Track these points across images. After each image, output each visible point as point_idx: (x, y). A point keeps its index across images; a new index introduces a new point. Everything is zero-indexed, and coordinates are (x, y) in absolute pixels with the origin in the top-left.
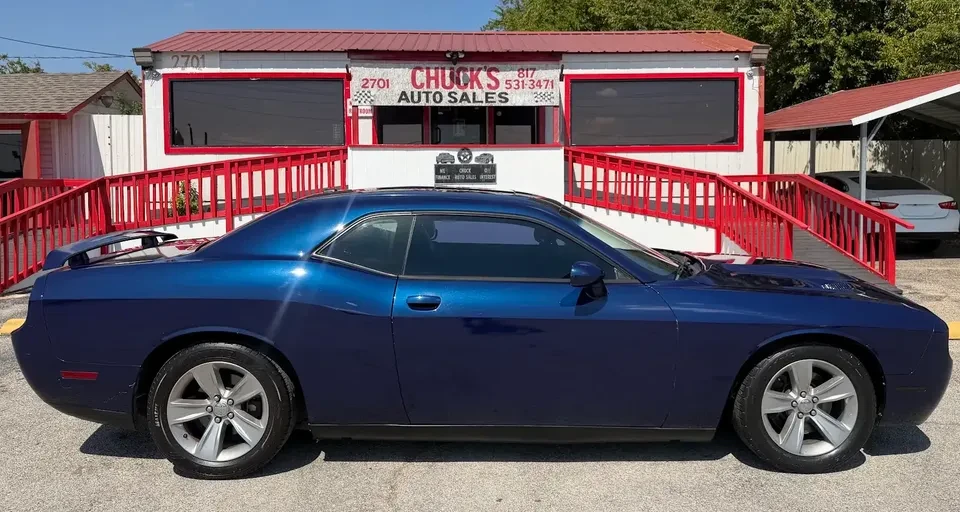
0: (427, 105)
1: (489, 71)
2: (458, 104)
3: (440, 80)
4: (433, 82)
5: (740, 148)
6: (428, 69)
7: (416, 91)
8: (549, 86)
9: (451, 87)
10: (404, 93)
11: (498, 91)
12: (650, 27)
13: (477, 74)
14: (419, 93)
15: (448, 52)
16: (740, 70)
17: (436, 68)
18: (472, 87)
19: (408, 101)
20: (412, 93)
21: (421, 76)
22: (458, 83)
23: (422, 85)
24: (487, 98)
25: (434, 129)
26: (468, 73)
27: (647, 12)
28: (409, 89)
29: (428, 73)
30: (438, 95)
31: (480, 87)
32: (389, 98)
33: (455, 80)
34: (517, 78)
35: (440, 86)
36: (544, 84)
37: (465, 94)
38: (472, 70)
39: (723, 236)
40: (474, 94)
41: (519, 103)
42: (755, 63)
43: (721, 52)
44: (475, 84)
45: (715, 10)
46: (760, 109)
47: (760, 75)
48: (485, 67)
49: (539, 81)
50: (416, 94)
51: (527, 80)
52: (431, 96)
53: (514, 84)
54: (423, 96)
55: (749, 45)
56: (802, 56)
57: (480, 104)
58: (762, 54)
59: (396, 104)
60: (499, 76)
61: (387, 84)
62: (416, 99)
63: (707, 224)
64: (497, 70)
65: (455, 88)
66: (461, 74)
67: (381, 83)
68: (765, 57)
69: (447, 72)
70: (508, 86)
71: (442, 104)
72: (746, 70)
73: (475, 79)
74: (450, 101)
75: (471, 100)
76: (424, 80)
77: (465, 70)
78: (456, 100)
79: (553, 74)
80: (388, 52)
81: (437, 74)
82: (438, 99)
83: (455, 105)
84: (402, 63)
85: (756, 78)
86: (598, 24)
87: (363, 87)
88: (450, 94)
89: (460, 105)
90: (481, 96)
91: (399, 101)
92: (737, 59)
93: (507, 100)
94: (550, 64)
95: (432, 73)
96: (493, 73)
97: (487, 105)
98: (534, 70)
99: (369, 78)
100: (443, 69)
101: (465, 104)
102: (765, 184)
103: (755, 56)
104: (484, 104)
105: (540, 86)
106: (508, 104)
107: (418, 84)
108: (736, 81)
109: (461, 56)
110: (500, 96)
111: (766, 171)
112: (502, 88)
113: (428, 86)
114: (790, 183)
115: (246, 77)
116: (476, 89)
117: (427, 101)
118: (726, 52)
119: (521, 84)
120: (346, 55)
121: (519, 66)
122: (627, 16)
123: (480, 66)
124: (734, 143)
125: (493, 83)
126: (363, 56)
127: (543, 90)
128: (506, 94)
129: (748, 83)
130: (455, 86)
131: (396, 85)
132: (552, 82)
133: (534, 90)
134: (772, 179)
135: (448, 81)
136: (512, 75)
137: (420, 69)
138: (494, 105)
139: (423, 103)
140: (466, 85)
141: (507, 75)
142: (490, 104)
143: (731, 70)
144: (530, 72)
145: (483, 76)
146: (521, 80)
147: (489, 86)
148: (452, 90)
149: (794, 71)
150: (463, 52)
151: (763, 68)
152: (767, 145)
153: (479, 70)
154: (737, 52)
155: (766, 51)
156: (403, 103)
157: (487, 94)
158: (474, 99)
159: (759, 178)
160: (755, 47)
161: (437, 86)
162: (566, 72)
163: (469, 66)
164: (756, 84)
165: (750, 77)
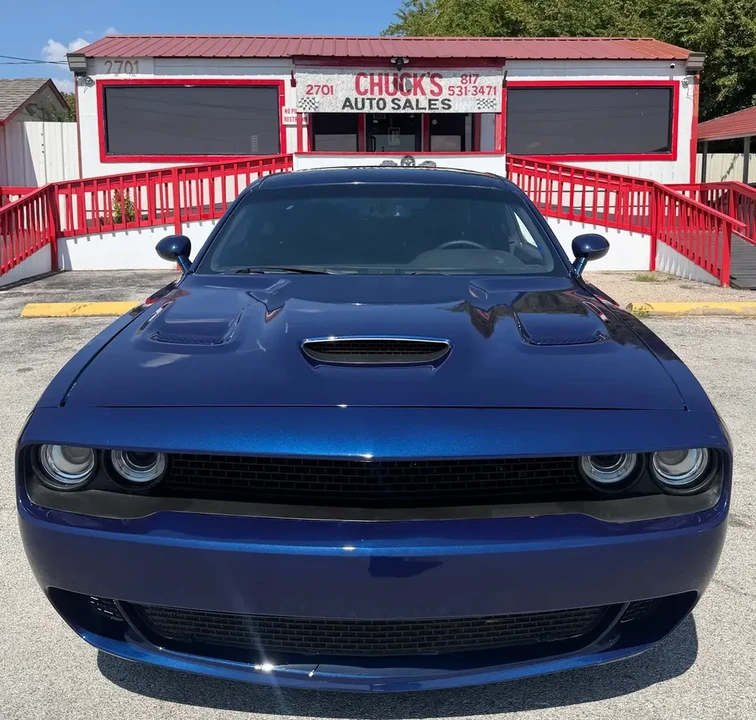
0: (371, 111)
1: (433, 77)
2: (401, 111)
3: (384, 86)
4: (376, 88)
5: (674, 157)
6: (372, 75)
7: (360, 98)
8: (492, 92)
9: (394, 94)
10: (348, 100)
11: (441, 98)
12: (573, 34)
13: (420, 81)
14: (363, 99)
15: (393, 57)
16: (675, 78)
17: (380, 75)
18: (415, 94)
19: (352, 108)
20: (356, 99)
21: (365, 82)
22: (402, 90)
23: (366, 92)
24: (430, 104)
25: (370, 138)
26: (412, 80)
27: (568, 17)
28: (353, 95)
29: (372, 80)
30: (381, 102)
31: (423, 93)
32: (331, 105)
33: (398, 86)
34: (460, 84)
35: (384, 93)
36: (486, 90)
37: (408, 101)
38: (415, 76)
39: (659, 242)
40: (417, 100)
41: (462, 110)
42: (691, 71)
43: (657, 59)
44: (418, 91)
45: (641, 16)
46: (694, 117)
47: (695, 83)
48: (429, 73)
49: (482, 87)
50: (360, 100)
51: (470, 87)
52: (374, 102)
53: (457, 90)
54: (367, 103)
55: (684, 53)
56: (730, 65)
57: (423, 111)
58: (698, 62)
59: (339, 110)
60: (443, 82)
61: (331, 90)
62: (360, 106)
63: (643, 231)
64: (440, 77)
65: (399, 95)
66: (405, 81)
67: (326, 90)
68: (701, 65)
69: (391, 78)
70: (451, 93)
71: (386, 111)
72: (681, 78)
73: (418, 85)
74: (393, 108)
75: (415, 107)
76: (368, 87)
77: (409, 76)
78: (399, 107)
79: (496, 80)
80: (333, 57)
81: (380, 80)
82: (381, 106)
83: (398, 111)
84: (345, 69)
85: (691, 86)
86: (515, 29)
87: (308, 93)
88: (393, 101)
89: (403, 111)
90: (424, 103)
91: (343, 108)
92: (672, 67)
93: (450, 106)
94: (493, 70)
95: (376, 79)
96: (437, 80)
97: (430, 112)
98: (477, 76)
99: (313, 84)
100: (387, 75)
101: (408, 111)
102: (697, 192)
103: (690, 64)
104: (427, 111)
105: (483, 92)
106: (451, 111)
107: (362, 90)
108: (671, 89)
109: (406, 62)
110: (443, 103)
111: (698, 180)
112: (445, 94)
113: (372, 93)
114: (723, 191)
115: (180, 84)
116: (419, 96)
117: (371, 108)
118: (663, 60)
119: (463, 90)
120: (291, 60)
121: (462, 73)
122: (548, 22)
123: (423, 72)
124: (668, 152)
125: (436, 90)
126: (308, 62)
127: (486, 97)
128: (449, 100)
129: (683, 92)
130: (399, 93)
131: (339, 92)
132: (495, 88)
133: (477, 97)
134: (704, 188)
135: (391, 88)
136: (456, 81)
137: (364, 75)
138: (437, 111)
139: (367, 110)
140: (409, 91)
141: (450, 81)
142: (432, 111)
143: (667, 78)
144: (473, 79)
145: (426, 82)
146: (463, 86)
147: (432, 92)
148: (395, 97)
149: (720, 82)
150: (407, 58)
151: (698, 76)
152: (699, 156)
153: (423, 76)
154: (673, 59)
155: (702, 59)
156: (347, 110)
157: (430, 100)
158: (417, 105)
159: (692, 186)
160: (691, 55)
161: (381, 93)
162: (508, 79)
163: (412, 71)
164: (691, 93)
165: (686, 85)
